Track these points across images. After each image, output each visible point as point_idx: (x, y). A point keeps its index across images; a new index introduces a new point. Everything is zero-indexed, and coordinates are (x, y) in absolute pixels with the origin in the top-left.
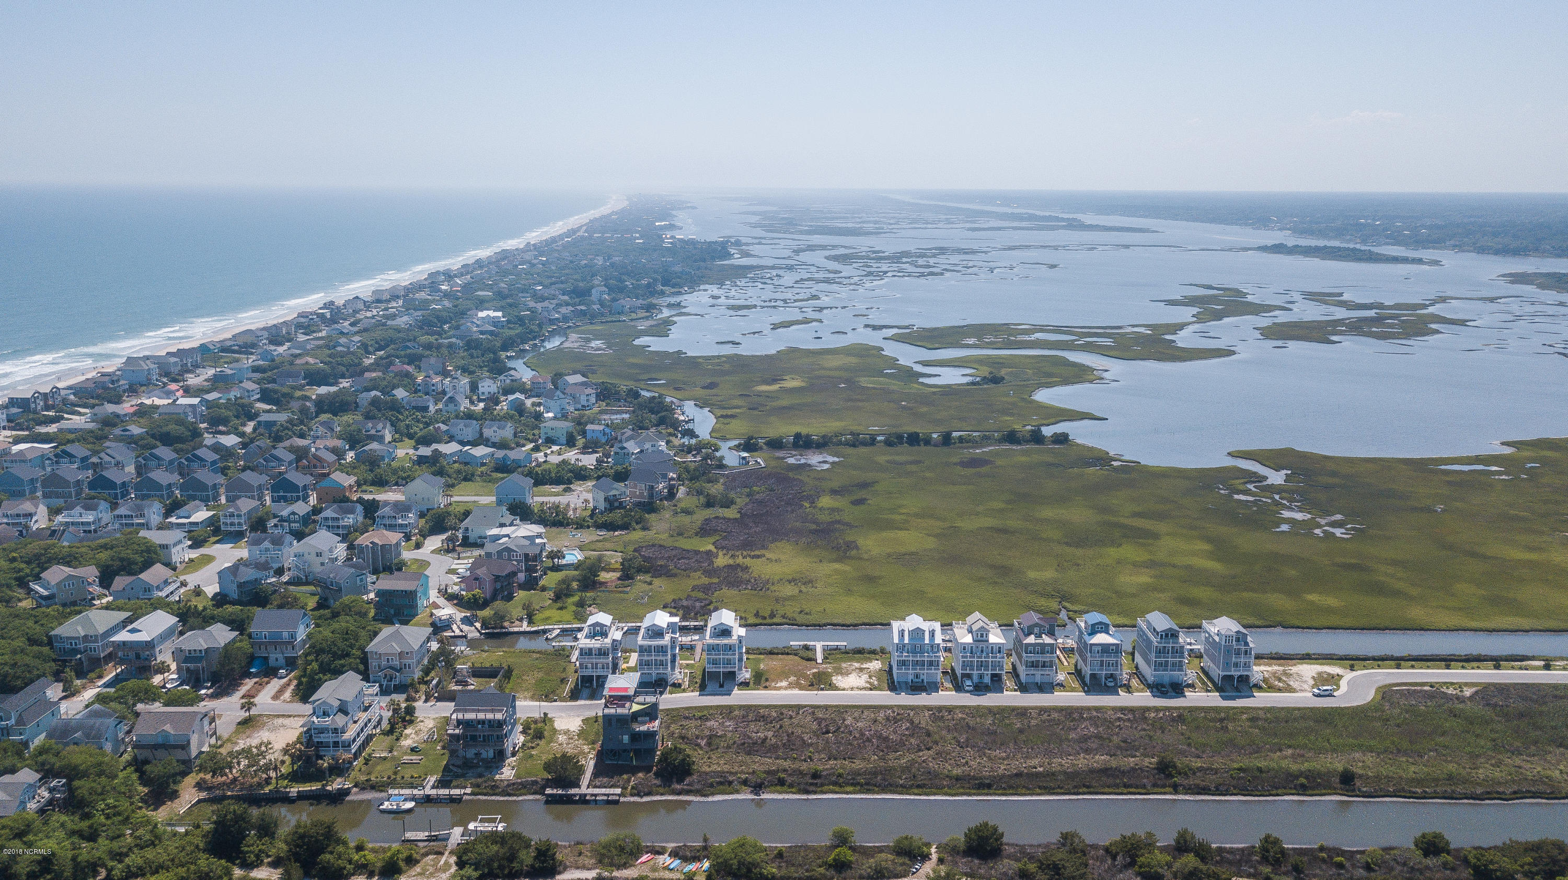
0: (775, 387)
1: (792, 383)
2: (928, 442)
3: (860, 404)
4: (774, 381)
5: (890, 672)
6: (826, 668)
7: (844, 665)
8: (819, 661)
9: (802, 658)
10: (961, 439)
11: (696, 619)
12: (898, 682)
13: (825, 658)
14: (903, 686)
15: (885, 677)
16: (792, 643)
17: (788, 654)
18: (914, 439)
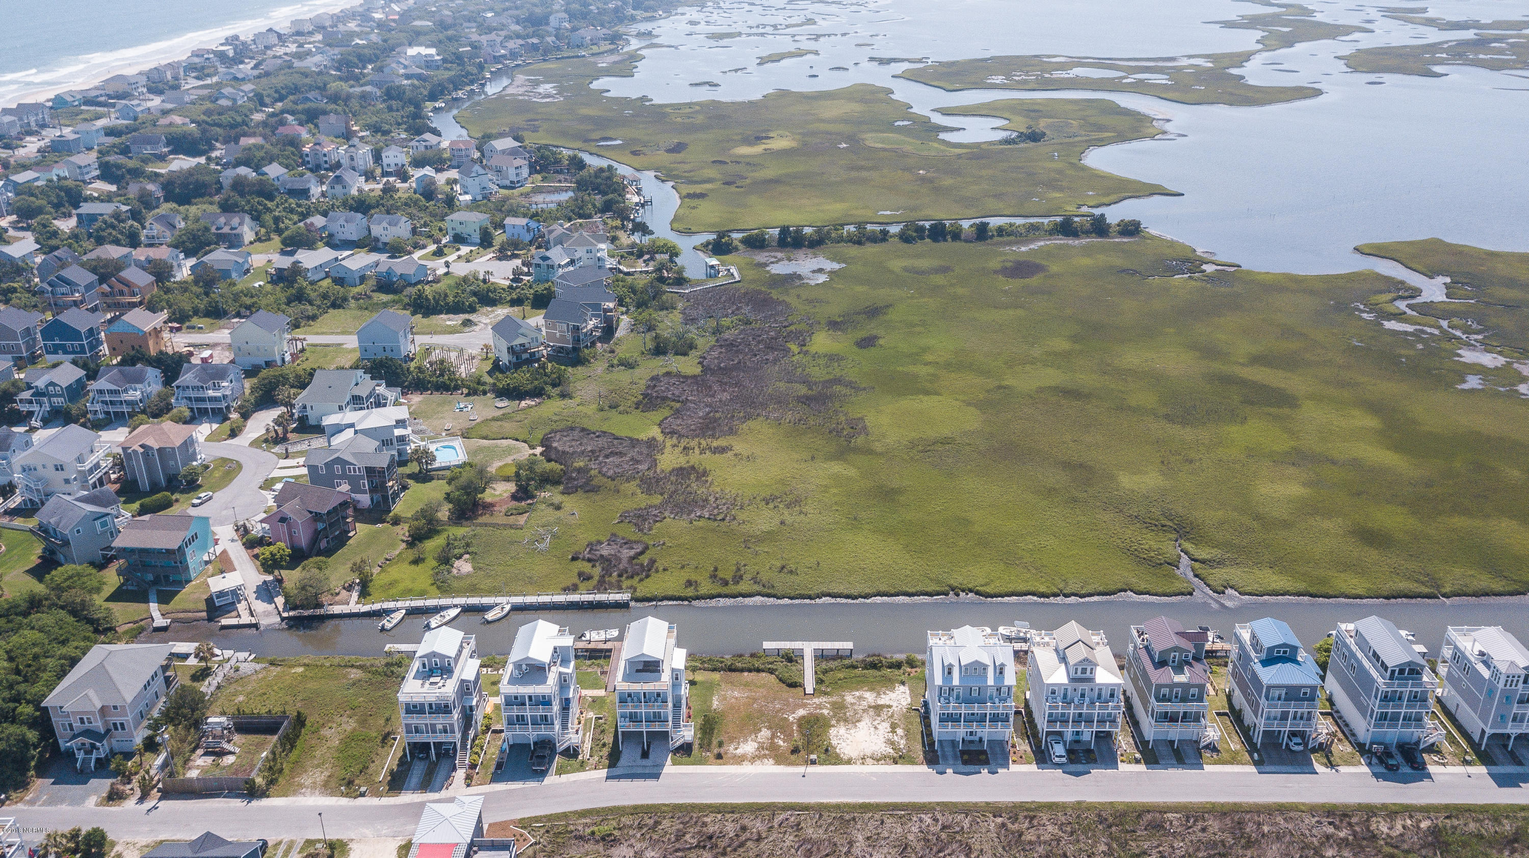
0: (758, 149)
1: (780, 143)
2: (956, 235)
3: (864, 174)
4: (758, 139)
5: (925, 718)
6: (820, 707)
7: (849, 698)
8: (809, 690)
9: (780, 680)
10: (1001, 231)
11: (619, 588)
12: (940, 742)
13: (819, 681)
14: (948, 750)
15: (917, 728)
16: (767, 645)
17: (758, 670)
18: (938, 233)
